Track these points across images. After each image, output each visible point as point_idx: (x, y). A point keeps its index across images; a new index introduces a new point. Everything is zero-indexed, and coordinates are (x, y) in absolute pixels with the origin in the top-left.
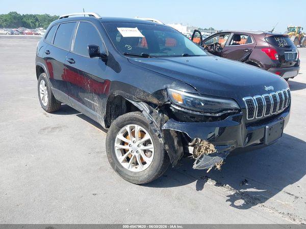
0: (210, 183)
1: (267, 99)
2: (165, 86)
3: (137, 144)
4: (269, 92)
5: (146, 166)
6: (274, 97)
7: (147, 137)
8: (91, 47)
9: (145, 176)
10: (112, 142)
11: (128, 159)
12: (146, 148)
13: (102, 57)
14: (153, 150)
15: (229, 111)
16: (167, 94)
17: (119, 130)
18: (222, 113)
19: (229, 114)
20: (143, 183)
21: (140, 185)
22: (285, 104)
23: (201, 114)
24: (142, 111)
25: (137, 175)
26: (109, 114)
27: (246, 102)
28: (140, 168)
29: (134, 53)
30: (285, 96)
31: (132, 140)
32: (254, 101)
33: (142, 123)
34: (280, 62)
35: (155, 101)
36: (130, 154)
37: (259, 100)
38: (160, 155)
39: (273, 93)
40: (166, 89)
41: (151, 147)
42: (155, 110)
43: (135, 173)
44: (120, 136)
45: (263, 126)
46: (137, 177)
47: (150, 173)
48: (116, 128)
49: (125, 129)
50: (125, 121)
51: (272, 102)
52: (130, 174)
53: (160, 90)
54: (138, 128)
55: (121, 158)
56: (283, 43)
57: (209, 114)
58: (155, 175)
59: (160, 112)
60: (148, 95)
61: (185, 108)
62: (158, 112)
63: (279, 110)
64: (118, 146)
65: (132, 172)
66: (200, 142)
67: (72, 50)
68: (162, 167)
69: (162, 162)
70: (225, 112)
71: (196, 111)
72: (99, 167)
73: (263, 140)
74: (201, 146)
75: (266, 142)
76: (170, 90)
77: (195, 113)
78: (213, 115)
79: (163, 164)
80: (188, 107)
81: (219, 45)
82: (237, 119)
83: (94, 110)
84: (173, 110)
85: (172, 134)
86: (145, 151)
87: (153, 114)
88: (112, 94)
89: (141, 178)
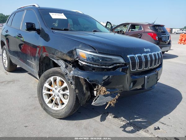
0: (110, 117)
1: (146, 57)
2: (74, 48)
3: (58, 90)
4: (147, 52)
5: (64, 106)
6: (151, 56)
7: (65, 85)
8: (27, 23)
9: (63, 113)
10: (41, 89)
11: (52, 101)
12: (64, 93)
13: (37, 31)
14: (68, 94)
15: (118, 65)
16: (76, 53)
17: (46, 81)
18: (113, 66)
19: (118, 67)
20: (62, 117)
21: (60, 119)
22: (158, 62)
23: (99, 67)
24: (60, 66)
25: (58, 112)
26: (41, 70)
27: (130, 58)
28: (60, 107)
29: (59, 28)
30: (159, 56)
31: (54, 88)
32: (135, 58)
33: (61, 75)
34: (159, 41)
35: (69, 59)
36: (53, 97)
37: (140, 58)
38: (73, 97)
39: (150, 54)
40: (75, 49)
41: (67, 92)
42: (69, 65)
43: (57, 111)
44: (46, 85)
45: (143, 76)
46: (57, 113)
47: (66, 111)
48: (44, 79)
49: (50, 80)
50: (50, 74)
51: (149, 59)
52: (53, 112)
53: (71, 51)
54: (58, 78)
55: (47, 100)
56: (160, 30)
57: (104, 67)
58: (70, 111)
59: (73, 66)
60: (64, 54)
61: (88, 63)
62: (71, 66)
63: (154, 65)
64: (45, 92)
65: (54, 110)
66: (100, 87)
67: (21, 28)
68: (75, 106)
69: (74, 103)
70: (115, 65)
71: (95, 65)
72: (34, 107)
73: (143, 86)
74: (101, 90)
75: (146, 87)
76: (78, 50)
77: (95, 66)
78: (107, 67)
79: (75, 104)
80: (90, 62)
81: (123, 32)
82: (125, 70)
83: (32, 68)
84: (80, 64)
85: (82, 82)
86: (64, 95)
87: (68, 68)
88: (42, 56)
89: (60, 114)
